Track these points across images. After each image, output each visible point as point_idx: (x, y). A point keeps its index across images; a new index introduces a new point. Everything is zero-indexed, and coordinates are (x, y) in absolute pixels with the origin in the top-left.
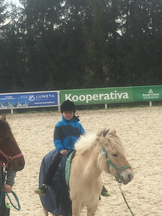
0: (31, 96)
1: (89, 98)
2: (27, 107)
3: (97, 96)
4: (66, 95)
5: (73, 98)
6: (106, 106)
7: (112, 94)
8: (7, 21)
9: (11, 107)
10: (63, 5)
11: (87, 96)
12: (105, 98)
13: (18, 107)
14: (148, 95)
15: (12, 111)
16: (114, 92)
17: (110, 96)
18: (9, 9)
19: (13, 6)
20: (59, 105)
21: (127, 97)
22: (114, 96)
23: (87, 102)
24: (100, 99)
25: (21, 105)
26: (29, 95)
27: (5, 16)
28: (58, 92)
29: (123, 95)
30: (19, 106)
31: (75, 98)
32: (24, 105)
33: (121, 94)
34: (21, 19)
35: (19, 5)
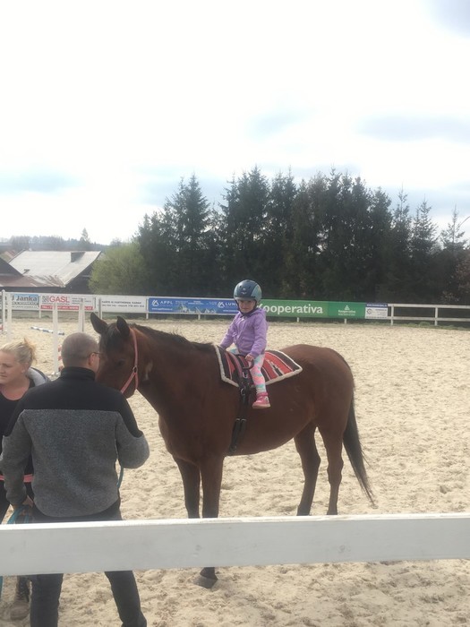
0: (220, 303)
1: (281, 309)
3: (290, 309)
6: (298, 319)
8: (208, 229)
9: (199, 313)
10: (265, 216)
11: (279, 307)
12: (298, 311)
13: (205, 313)
14: (344, 312)
15: (199, 317)
16: (307, 306)
17: (303, 310)
18: (211, 216)
19: (216, 213)
22: (307, 310)
23: (279, 314)
24: (293, 312)
26: (218, 301)
27: (207, 223)
29: (317, 310)
30: (207, 312)
31: (266, 309)
32: (213, 311)
33: (316, 308)
34: (222, 227)
35: (221, 212)
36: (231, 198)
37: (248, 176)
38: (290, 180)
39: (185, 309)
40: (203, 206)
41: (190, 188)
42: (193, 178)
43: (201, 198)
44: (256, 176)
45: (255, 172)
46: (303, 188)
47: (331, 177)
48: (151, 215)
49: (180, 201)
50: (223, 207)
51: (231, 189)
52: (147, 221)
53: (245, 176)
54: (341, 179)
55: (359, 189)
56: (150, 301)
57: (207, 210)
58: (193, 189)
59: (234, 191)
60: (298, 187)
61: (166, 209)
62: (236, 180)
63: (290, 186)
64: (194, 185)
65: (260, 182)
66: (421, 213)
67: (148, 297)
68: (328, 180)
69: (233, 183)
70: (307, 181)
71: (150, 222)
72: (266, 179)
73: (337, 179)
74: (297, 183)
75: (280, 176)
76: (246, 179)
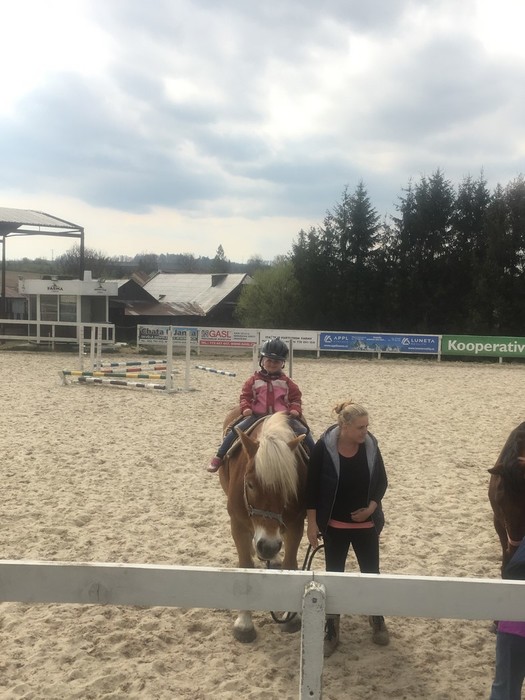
0: (405, 339)
1: (479, 348)
2: (398, 352)
3: (491, 347)
4: (450, 341)
5: (458, 345)
6: (501, 359)
7: (510, 345)
8: (377, 246)
9: (379, 351)
10: (448, 230)
11: (477, 345)
12: (501, 350)
13: (387, 351)
15: (379, 356)
16: (513, 343)
17: (507, 348)
18: (381, 232)
19: (386, 227)
20: (439, 353)
22: (512, 348)
23: (476, 352)
24: (494, 350)
25: (391, 349)
26: (402, 337)
27: (375, 240)
28: (440, 336)
30: (389, 350)
31: (461, 347)
32: (395, 349)
34: (395, 243)
35: (393, 226)
36: (406, 209)
37: (428, 182)
38: (482, 185)
39: (363, 346)
40: (372, 219)
41: (356, 198)
42: (361, 186)
43: (370, 209)
44: (438, 181)
45: (437, 176)
46: (498, 194)
48: (307, 231)
49: (343, 214)
50: (396, 220)
51: (406, 198)
52: (303, 238)
53: (424, 182)
56: (322, 336)
57: (377, 224)
58: (360, 199)
59: (410, 200)
60: (492, 194)
61: (326, 224)
62: (413, 187)
63: (481, 194)
64: (361, 194)
65: (442, 188)
67: (320, 332)
69: (409, 190)
70: (504, 186)
71: (307, 239)
72: (451, 184)
74: (491, 189)
75: (469, 181)
76: (426, 186)
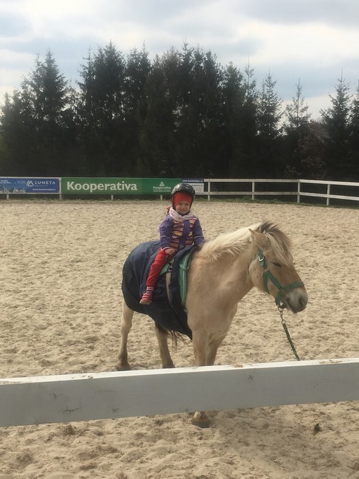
0: (29, 182)
1: (94, 187)
2: (24, 193)
3: (103, 186)
4: (68, 183)
5: (76, 186)
6: (112, 196)
7: (119, 184)
9: (7, 192)
11: (91, 185)
12: (111, 189)
13: (14, 193)
14: (159, 188)
15: (8, 197)
16: (121, 183)
17: (116, 187)
20: (60, 192)
21: (136, 189)
22: (121, 187)
23: (91, 191)
24: (106, 189)
25: (17, 191)
26: (27, 180)
27: (66, 101)
28: (60, 179)
29: (131, 187)
31: (78, 187)
32: (21, 190)
33: (130, 185)
35: (79, 90)
36: (88, 75)
37: (104, 52)
38: (145, 55)
40: (60, 84)
41: (46, 65)
42: (49, 55)
43: (58, 75)
44: (111, 52)
45: (110, 47)
46: (157, 64)
47: (183, 52)
49: (37, 79)
50: (80, 84)
51: (87, 66)
52: (8, 100)
53: (101, 52)
54: (193, 55)
55: (210, 64)
57: (65, 88)
58: (49, 66)
59: (90, 69)
60: (152, 63)
61: (23, 88)
62: (92, 56)
63: (145, 63)
64: (50, 61)
65: (116, 58)
66: (266, 87)
68: (180, 55)
69: (89, 59)
70: (160, 57)
71: (12, 101)
72: (122, 55)
73: (189, 54)
74: (152, 60)
75: (135, 52)
76: (102, 56)
